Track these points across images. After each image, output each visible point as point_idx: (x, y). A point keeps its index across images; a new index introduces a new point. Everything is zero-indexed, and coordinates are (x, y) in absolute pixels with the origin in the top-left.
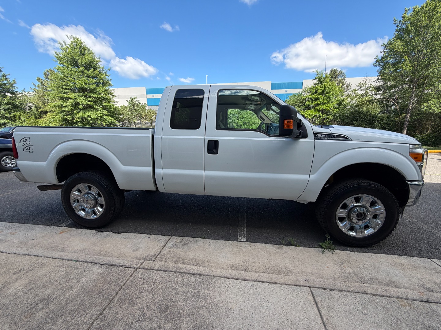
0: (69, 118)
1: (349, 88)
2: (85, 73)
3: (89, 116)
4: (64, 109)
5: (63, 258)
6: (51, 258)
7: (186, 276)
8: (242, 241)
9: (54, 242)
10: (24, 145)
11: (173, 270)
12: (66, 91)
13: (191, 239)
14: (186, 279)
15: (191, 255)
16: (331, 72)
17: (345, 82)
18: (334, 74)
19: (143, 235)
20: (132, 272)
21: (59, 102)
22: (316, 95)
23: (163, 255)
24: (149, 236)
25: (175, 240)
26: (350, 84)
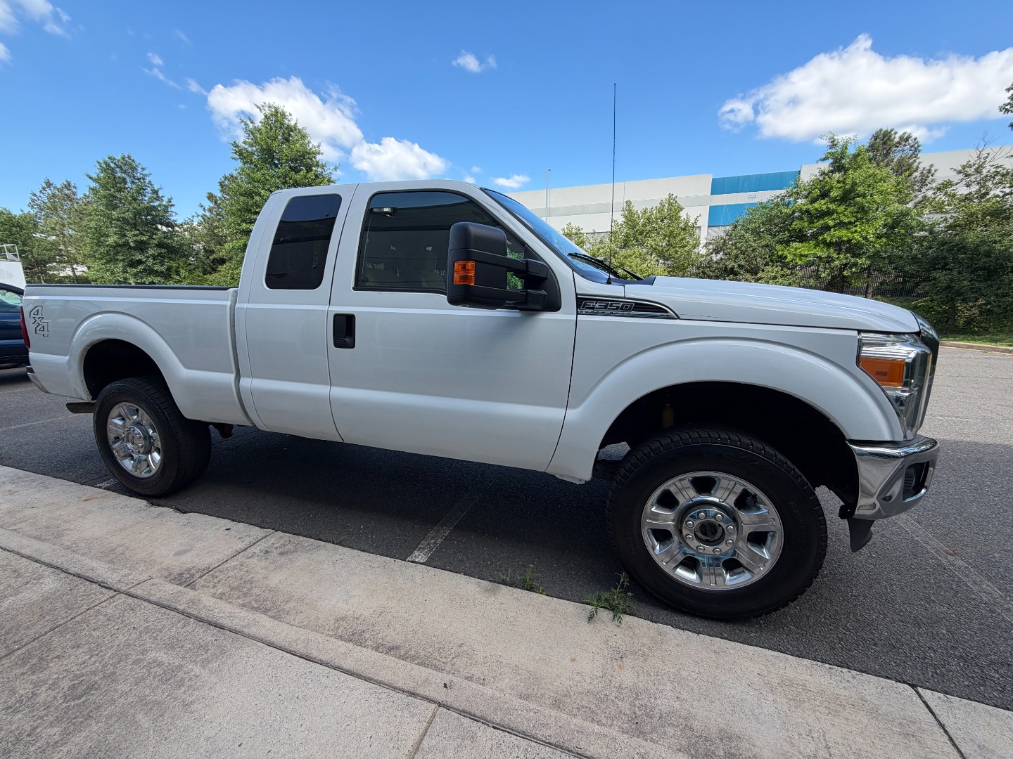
5: (19, 550)
7: (191, 627)
8: (415, 562)
9: (59, 517)
10: (36, 321)
13: (309, 542)
14: (187, 631)
16: (876, 139)
18: (883, 143)
19: (224, 522)
20: (104, 600)
22: (823, 202)
23: (222, 571)
24: (233, 525)
25: (275, 539)
26: (933, 169)
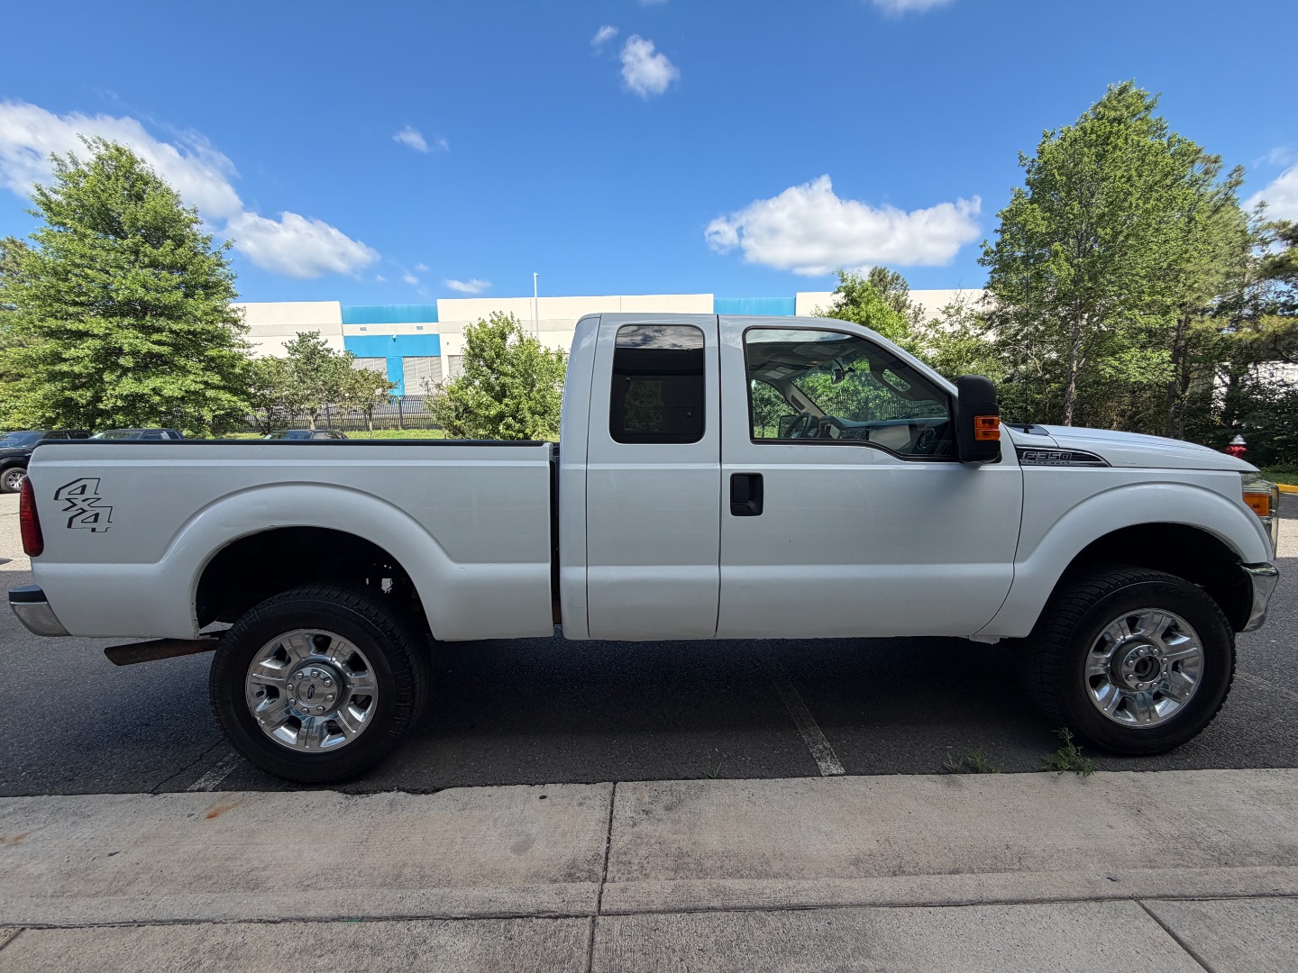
0: (83, 396)
1: (921, 316)
2: (145, 256)
3: (156, 391)
4: (65, 367)
5: (301, 914)
6: (251, 921)
7: (772, 920)
8: (833, 775)
9: (201, 855)
10: (75, 505)
11: (716, 903)
12: (71, 310)
13: (682, 785)
14: (777, 929)
15: (712, 840)
16: (874, 275)
17: (908, 302)
19: (520, 790)
20: (587, 932)
21: (50, 346)
23: (625, 853)
24: (538, 790)
25: (631, 795)
